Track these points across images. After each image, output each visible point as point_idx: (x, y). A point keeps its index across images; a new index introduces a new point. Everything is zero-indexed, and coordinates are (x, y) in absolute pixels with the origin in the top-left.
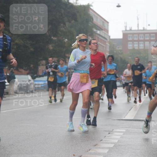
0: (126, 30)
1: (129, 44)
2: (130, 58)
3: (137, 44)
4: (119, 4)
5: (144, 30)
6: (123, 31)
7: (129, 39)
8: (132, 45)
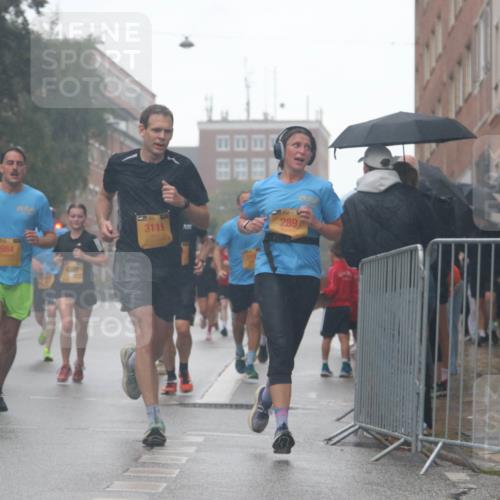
0: (210, 121)
1: (221, 164)
2: (222, 208)
3: (243, 163)
4: (187, 38)
5: (266, 120)
6: (200, 123)
7: (219, 149)
8: (228, 170)
